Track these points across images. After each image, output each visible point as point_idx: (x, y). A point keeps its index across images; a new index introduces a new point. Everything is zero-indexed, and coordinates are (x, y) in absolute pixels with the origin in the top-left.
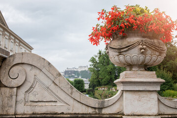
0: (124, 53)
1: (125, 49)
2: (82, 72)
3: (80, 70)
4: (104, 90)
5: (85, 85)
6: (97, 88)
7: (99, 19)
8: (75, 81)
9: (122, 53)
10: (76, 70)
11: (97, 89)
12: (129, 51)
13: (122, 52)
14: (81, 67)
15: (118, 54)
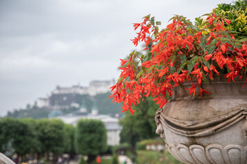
0: (204, 141)
1: (207, 131)
2: (100, 97)
3: (93, 92)
4: (162, 151)
5: (109, 134)
6: (143, 142)
7: (136, 42)
8: (81, 124)
9: (198, 141)
10: (81, 92)
11: (143, 148)
12: (218, 136)
13: (200, 137)
14: (95, 83)
15: (187, 140)
